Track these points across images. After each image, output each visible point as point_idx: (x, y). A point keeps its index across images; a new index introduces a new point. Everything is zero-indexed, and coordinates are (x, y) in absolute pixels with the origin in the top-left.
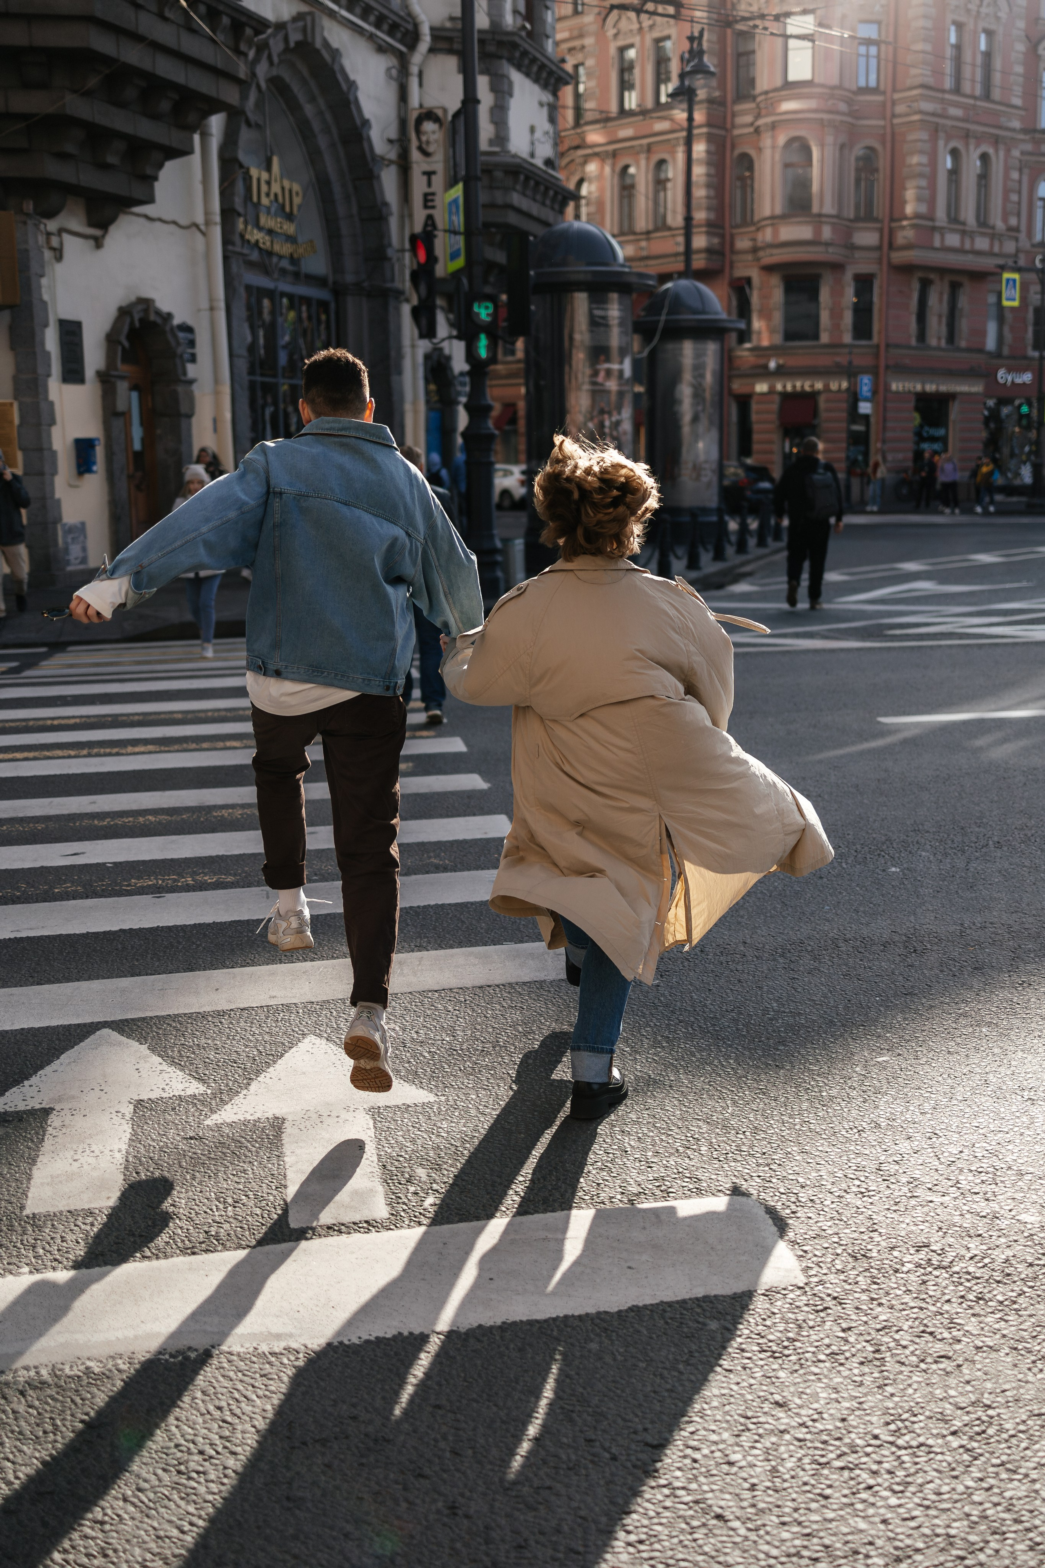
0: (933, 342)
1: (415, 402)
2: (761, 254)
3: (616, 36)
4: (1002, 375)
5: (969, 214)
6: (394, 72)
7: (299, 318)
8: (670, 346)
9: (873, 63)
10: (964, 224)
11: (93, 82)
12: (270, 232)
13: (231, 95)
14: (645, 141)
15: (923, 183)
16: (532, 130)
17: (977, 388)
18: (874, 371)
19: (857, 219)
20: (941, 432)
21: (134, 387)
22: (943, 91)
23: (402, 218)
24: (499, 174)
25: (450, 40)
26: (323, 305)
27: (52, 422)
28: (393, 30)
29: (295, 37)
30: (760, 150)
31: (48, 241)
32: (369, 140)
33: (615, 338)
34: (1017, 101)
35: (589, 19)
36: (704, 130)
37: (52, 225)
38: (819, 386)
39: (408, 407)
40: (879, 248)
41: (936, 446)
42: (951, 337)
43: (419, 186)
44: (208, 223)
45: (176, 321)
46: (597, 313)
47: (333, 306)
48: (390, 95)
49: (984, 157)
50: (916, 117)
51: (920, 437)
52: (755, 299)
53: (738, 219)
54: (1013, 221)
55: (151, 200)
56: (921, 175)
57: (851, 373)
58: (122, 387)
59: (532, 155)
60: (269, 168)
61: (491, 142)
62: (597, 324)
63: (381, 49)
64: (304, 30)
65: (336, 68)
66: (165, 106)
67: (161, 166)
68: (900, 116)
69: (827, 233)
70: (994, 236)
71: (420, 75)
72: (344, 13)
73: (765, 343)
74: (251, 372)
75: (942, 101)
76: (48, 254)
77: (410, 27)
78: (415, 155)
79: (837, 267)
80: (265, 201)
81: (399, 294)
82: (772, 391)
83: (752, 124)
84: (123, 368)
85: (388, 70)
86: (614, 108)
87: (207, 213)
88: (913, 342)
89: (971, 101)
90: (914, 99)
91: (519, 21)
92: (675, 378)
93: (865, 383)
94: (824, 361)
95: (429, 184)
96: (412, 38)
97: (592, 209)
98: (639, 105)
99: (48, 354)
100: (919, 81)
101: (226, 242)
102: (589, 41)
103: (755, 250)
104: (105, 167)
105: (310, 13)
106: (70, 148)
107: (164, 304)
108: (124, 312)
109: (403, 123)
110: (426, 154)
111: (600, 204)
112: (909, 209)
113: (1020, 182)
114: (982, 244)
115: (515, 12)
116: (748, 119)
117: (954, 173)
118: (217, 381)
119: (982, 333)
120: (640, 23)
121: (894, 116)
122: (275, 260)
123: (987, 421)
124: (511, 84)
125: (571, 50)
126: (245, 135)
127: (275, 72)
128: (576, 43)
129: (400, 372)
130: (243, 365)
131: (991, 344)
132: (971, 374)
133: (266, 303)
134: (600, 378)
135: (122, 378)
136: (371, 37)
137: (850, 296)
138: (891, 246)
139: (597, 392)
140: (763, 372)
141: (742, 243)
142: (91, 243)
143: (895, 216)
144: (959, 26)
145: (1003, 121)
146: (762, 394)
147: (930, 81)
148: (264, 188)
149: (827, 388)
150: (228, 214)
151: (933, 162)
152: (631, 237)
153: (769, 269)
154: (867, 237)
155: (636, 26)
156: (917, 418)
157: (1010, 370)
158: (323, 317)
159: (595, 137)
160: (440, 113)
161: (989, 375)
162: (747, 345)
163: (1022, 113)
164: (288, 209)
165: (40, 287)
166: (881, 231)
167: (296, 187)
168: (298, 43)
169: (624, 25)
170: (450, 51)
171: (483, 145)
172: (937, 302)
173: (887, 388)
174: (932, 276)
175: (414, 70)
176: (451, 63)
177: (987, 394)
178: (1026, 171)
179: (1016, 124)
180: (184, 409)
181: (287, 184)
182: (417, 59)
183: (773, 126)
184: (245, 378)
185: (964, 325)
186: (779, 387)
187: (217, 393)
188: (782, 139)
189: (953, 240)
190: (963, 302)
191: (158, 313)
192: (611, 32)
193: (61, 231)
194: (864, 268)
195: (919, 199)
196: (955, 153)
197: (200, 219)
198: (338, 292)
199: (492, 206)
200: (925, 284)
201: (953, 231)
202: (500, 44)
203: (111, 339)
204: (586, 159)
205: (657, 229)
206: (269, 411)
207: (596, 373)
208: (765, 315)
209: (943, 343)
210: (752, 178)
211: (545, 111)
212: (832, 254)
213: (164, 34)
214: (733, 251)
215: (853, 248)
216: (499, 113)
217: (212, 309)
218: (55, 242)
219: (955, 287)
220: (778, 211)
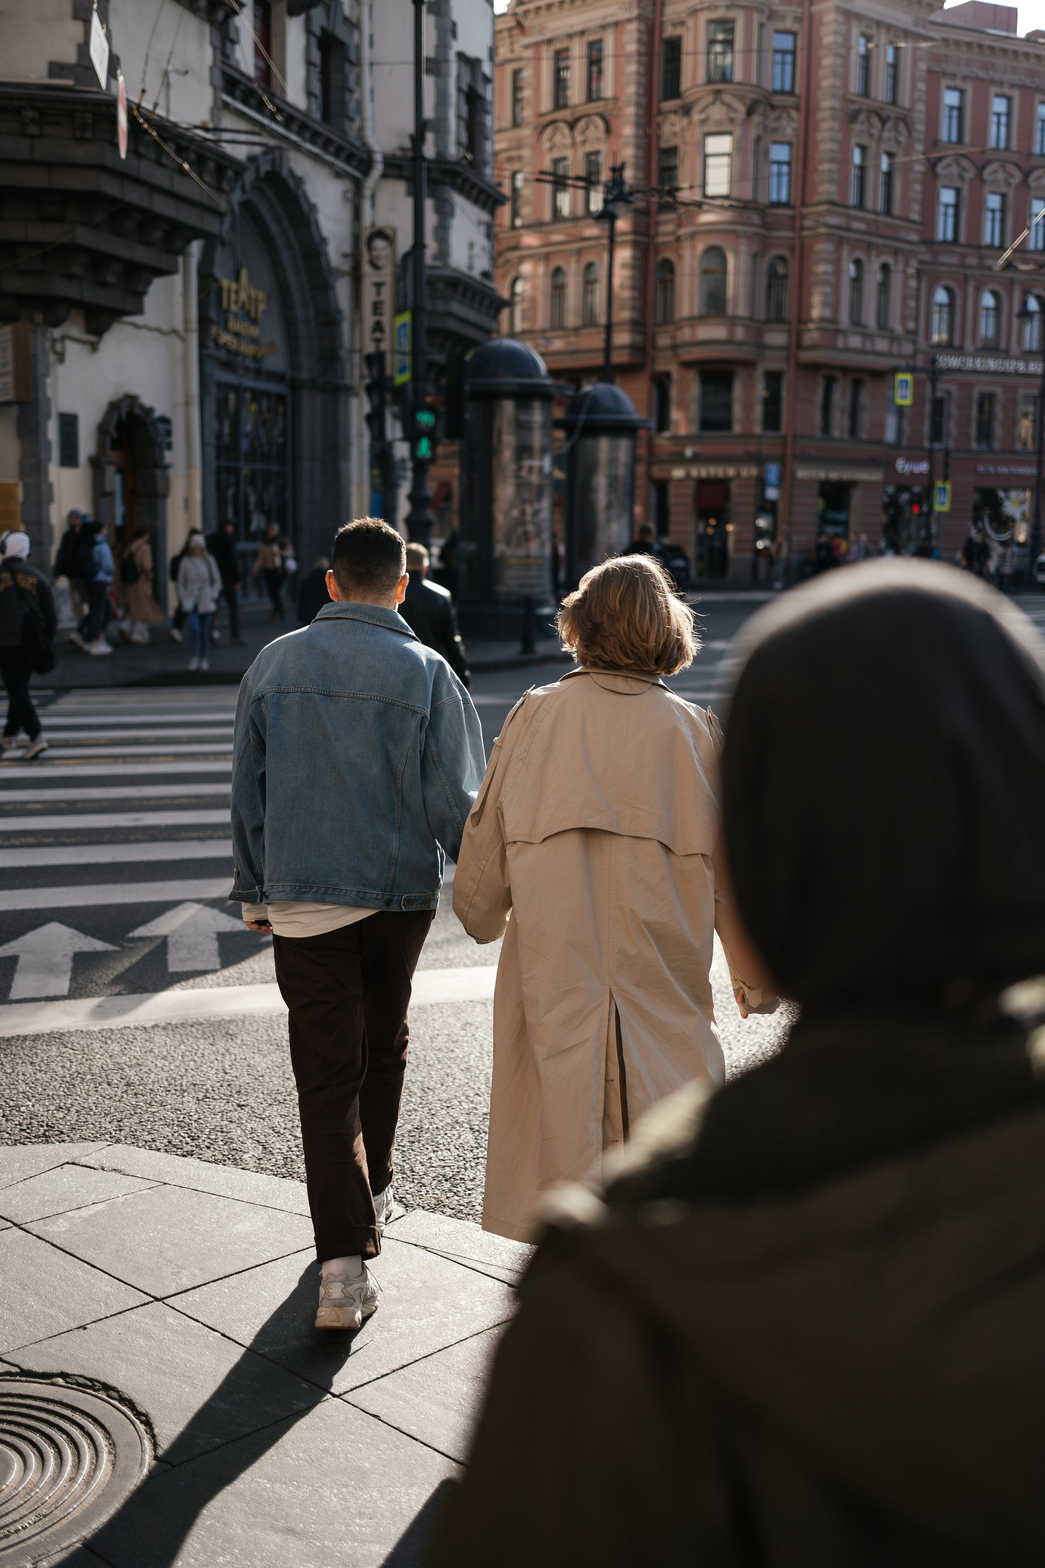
0: (836, 433)
1: (360, 485)
2: (680, 351)
3: (551, 149)
4: (902, 465)
5: (870, 317)
6: (350, 195)
7: (260, 411)
8: (588, 442)
9: (785, 180)
10: (865, 327)
11: (100, 217)
12: (237, 335)
13: (211, 225)
14: (575, 246)
15: (828, 289)
16: (471, 246)
17: (876, 476)
18: (782, 460)
19: (769, 321)
20: (842, 516)
21: (119, 470)
22: (847, 207)
23: (353, 323)
24: (440, 286)
25: (399, 167)
26: (281, 398)
27: (51, 499)
28: (348, 160)
29: (265, 167)
30: (680, 257)
31: (53, 346)
32: (326, 255)
33: (537, 439)
34: (915, 217)
35: (526, 132)
36: (629, 237)
37: (57, 333)
38: (731, 472)
39: (354, 490)
40: (787, 348)
41: (839, 529)
42: (853, 430)
43: (369, 295)
44: (187, 329)
45: (157, 413)
46: (523, 417)
47: (289, 400)
48: (345, 213)
49: (885, 268)
50: (823, 230)
51: (824, 520)
52: (674, 392)
53: (659, 318)
54: (911, 325)
55: (139, 311)
56: (826, 283)
57: (759, 460)
58: (110, 470)
59: (471, 267)
60: (237, 279)
61: (435, 257)
62: (522, 427)
63: (339, 175)
64: (273, 162)
65: (300, 193)
66: (157, 235)
67: (149, 283)
68: (809, 228)
69: (740, 333)
70: (893, 338)
71: (373, 197)
72: (308, 146)
73: (683, 431)
74: (218, 457)
75: (847, 216)
76: (52, 358)
77: (364, 156)
78: (367, 268)
79: (749, 365)
80: (234, 308)
81: (349, 391)
82: (688, 477)
83: (672, 233)
84: (111, 455)
85: (345, 193)
86: (547, 216)
87: (186, 321)
88: (818, 433)
89: (872, 217)
90: (821, 214)
91: (462, 152)
92: (592, 469)
93: (773, 472)
94: (737, 449)
95: (378, 293)
96: (366, 166)
97: (526, 305)
98: (571, 213)
99: (48, 443)
100: (825, 197)
101: (202, 346)
102: (526, 152)
103: (674, 347)
104: (103, 285)
105: (280, 148)
106: (76, 270)
107: (147, 400)
108: (113, 407)
109: (356, 239)
110: (376, 267)
111: (533, 302)
112: (816, 313)
113: (918, 290)
114: (882, 345)
115: (459, 143)
116: (670, 228)
117: (857, 281)
118: (189, 465)
119: (882, 427)
120: (573, 137)
121: (802, 228)
122: (240, 359)
123: (886, 507)
124: (452, 207)
125: (510, 159)
126: (220, 253)
127: (246, 197)
128: (514, 153)
129: (347, 457)
130: (212, 452)
131: (890, 435)
132: (871, 463)
133: (232, 397)
134: (524, 473)
135: (110, 463)
136: (330, 165)
137: (760, 391)
138: (799, 346)
139: (521, 485)
140: (679, 459)
141: (663, 341)
142: (88, 348)
143: (803, 318)
144: (863, 149)
145: (902, 234)
146: (679, 480)
147: (836, 198)
148: (233, 297)
149: (738, 475)
150: (204, 321)
151: (838, 272)
152: (560, 333)
153: (687, 365)
154: (777, 338)
155: (568, 141)
156: (820, 504)
157: (909, 459)
158: (281, 409)
159: (530, 240)
160: (389, 232)
161: (888, 465)
162: (666, 434)
163: (919, 227)
164: (253, 314)
165: (44, 385)
166: (789, 332)
167: (261, 296)
168: (268, 174)
169: (558, 139)
170: (399, 177)
171: (428, 260)
172: (841, 397)
173: (793, 475)
174: (838, 374)
175: (367, 193)
176: (400, 187)
177: (887, 481)
178: (925, 280)
179: (914, 237)
180: (160, 489)
181: (253, 292)
182: (370, 184)
183: (693, 236)
184: (213, 462)
185: (865, 419)
186: (694, 473)
187: (189, 477)
188: (701, 246)
189: (855, 341)
190: (865, 397)
191: (142, 407)
192: (546, 145)
193: (64, 338)
194: (775, 365)
195: (825, 304)
196: (858, 263)
197: (179, 326)
198: (295, 387)
199: (434, 313)
200: (830, 382)
201: (855, 333)
202: (445, 172)
203: (102, 429)
204: (521, 260)
205: (585, 326)
206: (231, 492)
207: (520, 468)
208: (683, 406)
209: (846, 435)
210: (672, 281)
211: (483, 229)
212: (745, 353)
213: (160, 177)
214: (655, 348)
215: (764, 347)
216: (442, 231)
217: (187, 404)
218: (59, 347)
219: (857, 384)
220: (696, 312)
